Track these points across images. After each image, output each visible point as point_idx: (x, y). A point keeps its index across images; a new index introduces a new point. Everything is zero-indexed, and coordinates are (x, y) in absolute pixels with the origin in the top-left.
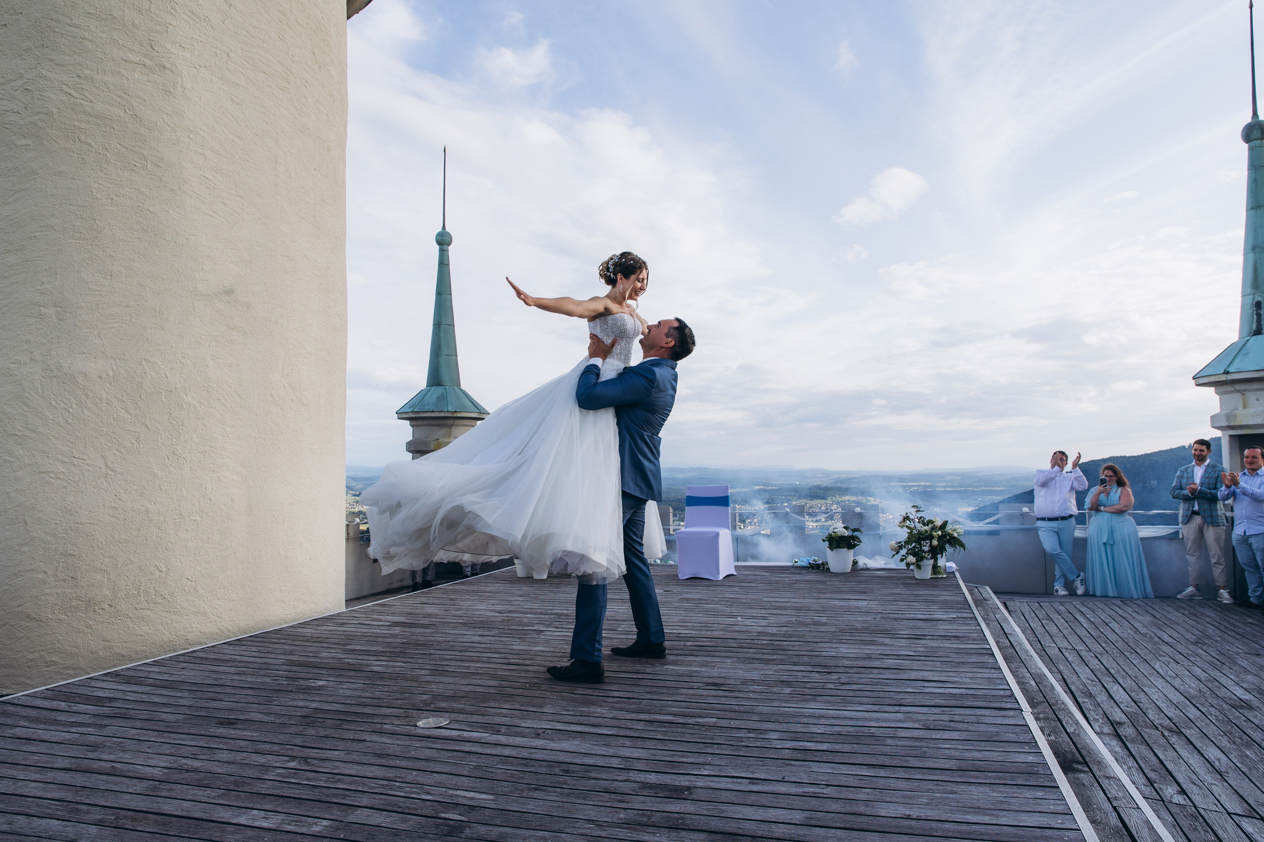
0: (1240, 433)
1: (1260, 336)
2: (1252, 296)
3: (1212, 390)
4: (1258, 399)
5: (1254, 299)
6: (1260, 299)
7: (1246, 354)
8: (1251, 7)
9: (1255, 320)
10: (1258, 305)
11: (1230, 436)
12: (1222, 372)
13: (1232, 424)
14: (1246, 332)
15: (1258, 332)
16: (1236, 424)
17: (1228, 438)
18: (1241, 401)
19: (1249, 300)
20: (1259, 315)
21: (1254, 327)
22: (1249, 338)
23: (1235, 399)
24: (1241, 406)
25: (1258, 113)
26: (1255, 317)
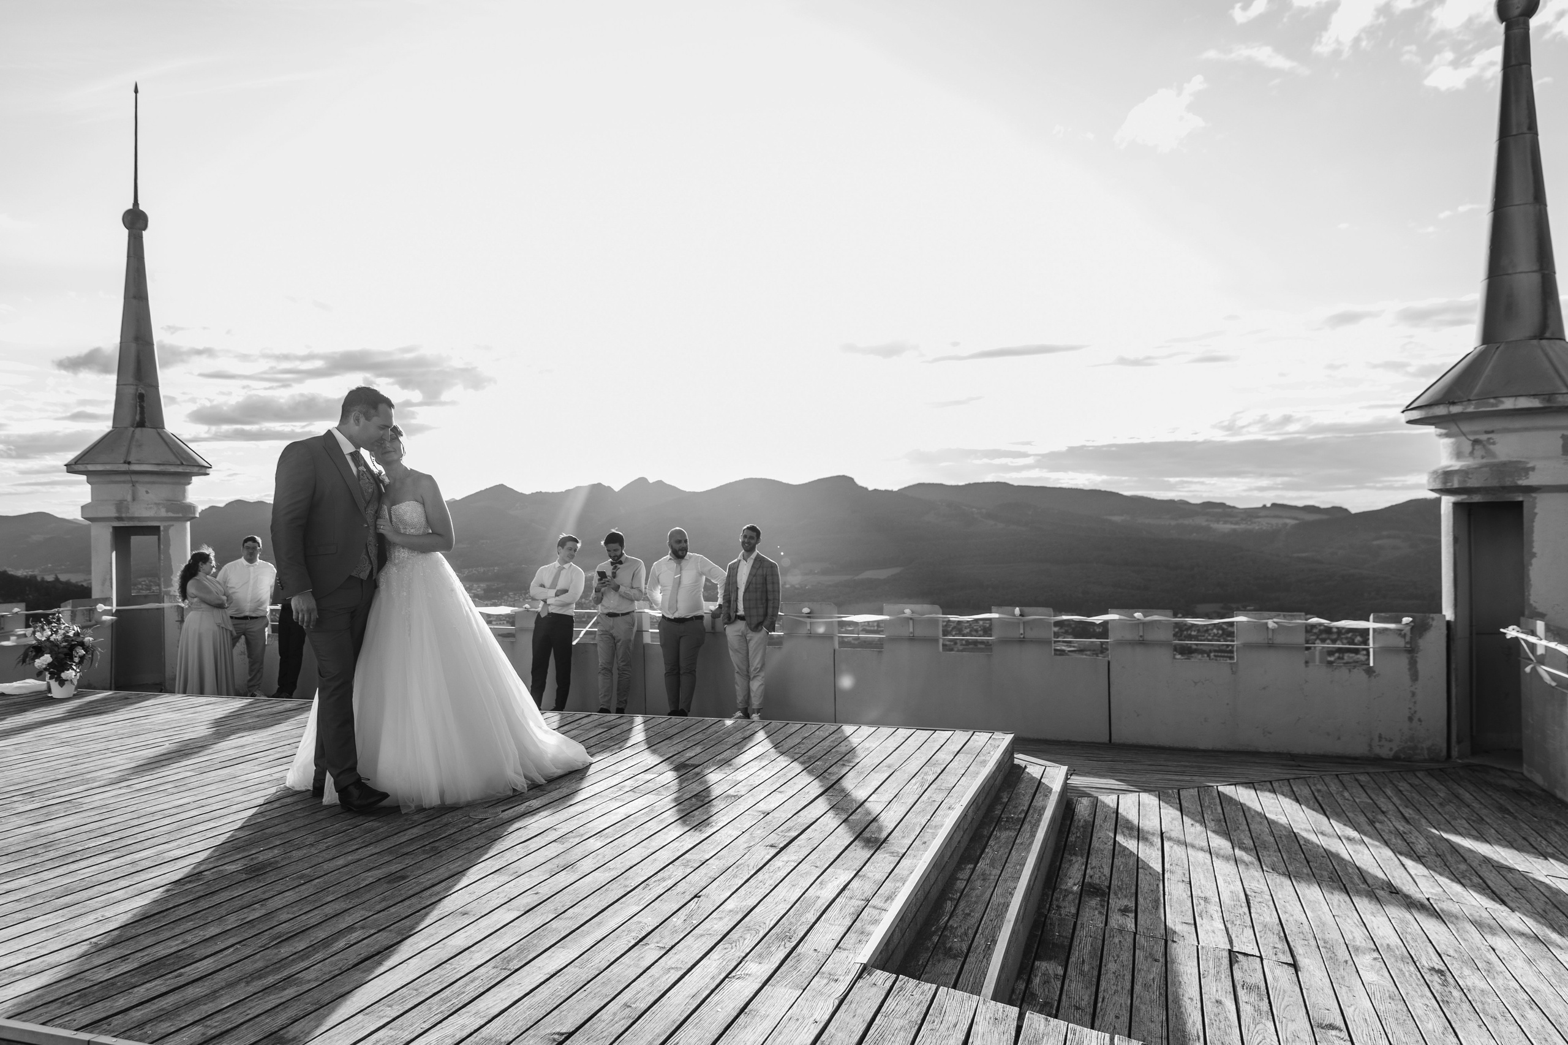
0: (127, 525)
1: (144, 429)
2: (135, 387)
3: (84, 478)
4: (147, 492)
5: (137, 390)
6: (143, 392)
7: (140, 446)
8: (136, 91)
9: (138, 412)
10: (141, 397)
11: (115, 529)
12: (122, 461)
13: (124, 515)
14: (127, 421)
15: (141, 424)
16: (128, 515)
17: (111, 530)
18: (130, 492)
19: (130, 390)
20: (142, 408)
21: (138, 418)
22: (133, 429)
23: (120, 491)
24: (129, 498)
25: (139, 202)
26: (138, 408)
